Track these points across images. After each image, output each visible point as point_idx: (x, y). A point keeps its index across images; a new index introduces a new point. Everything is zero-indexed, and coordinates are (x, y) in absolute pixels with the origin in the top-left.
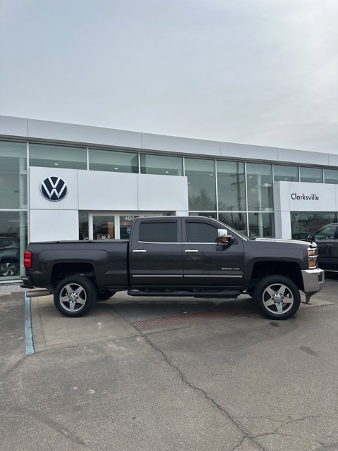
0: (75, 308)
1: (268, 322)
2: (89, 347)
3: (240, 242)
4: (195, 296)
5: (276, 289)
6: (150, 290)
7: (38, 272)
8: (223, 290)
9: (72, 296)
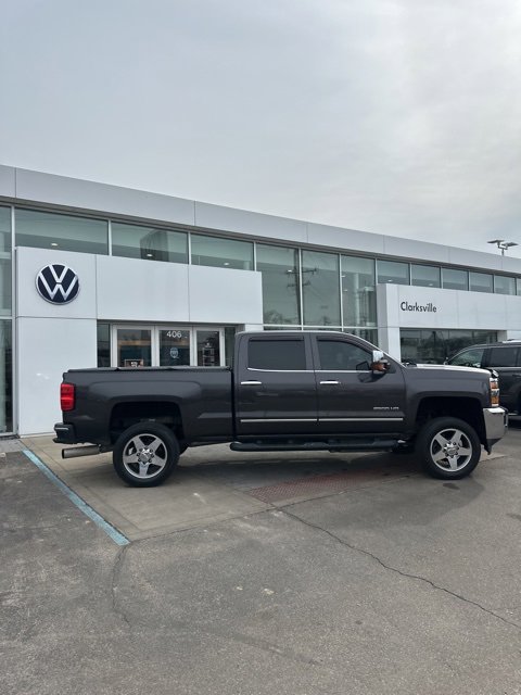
0: (149, 473)
1: (439, 484)
2: (211, 527)
3: (398, 370)
4: (330, 449)
5: (448, 436)
6: (265, 441)
7: (86, 417)
8: (372, 439)
9: (143, 454)
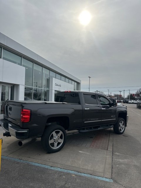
0: (57, 146)
5: (121, 123)
9: (56, 138)
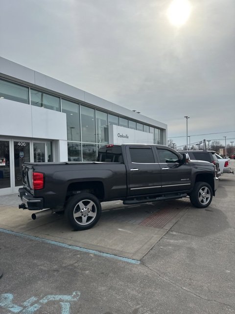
0: (87, 221)
1: (204, 210)
5: (203, 190)
9: (85, 211)
